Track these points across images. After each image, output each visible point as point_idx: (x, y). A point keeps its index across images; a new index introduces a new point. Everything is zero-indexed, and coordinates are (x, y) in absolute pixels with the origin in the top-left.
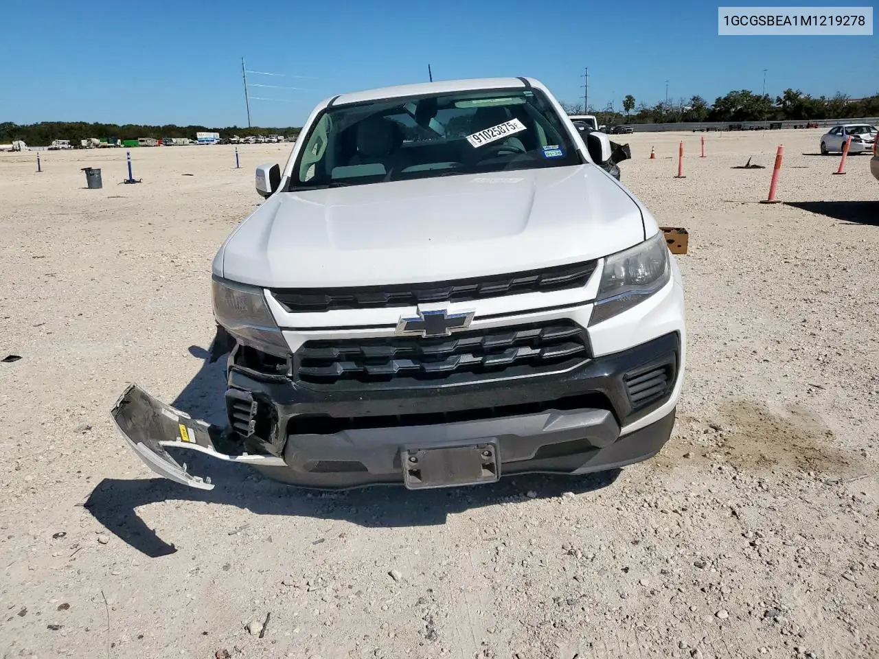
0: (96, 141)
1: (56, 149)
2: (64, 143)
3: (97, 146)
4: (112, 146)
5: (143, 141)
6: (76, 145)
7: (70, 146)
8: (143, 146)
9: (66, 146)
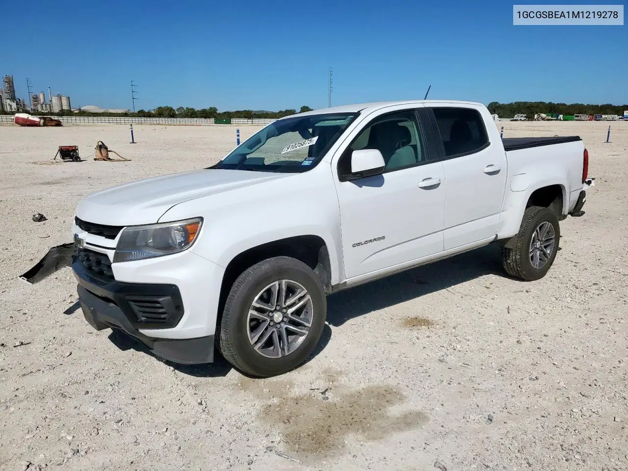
0: (544, 115)
1: (516, 120)
2: (522, 117)
3: (543, 119)
4: (554, 120)
5: (578, 116)
6: (530, 118)
7: (525, 118)
8: (577, 120)
9: (523, 119)
